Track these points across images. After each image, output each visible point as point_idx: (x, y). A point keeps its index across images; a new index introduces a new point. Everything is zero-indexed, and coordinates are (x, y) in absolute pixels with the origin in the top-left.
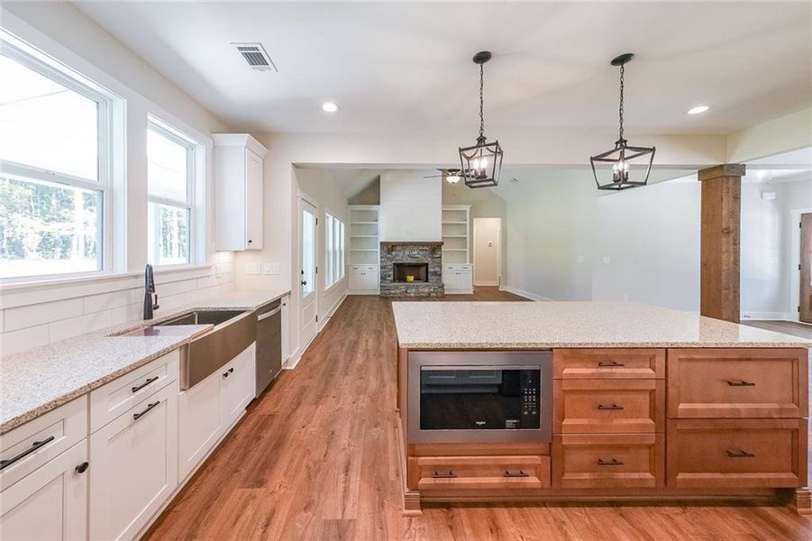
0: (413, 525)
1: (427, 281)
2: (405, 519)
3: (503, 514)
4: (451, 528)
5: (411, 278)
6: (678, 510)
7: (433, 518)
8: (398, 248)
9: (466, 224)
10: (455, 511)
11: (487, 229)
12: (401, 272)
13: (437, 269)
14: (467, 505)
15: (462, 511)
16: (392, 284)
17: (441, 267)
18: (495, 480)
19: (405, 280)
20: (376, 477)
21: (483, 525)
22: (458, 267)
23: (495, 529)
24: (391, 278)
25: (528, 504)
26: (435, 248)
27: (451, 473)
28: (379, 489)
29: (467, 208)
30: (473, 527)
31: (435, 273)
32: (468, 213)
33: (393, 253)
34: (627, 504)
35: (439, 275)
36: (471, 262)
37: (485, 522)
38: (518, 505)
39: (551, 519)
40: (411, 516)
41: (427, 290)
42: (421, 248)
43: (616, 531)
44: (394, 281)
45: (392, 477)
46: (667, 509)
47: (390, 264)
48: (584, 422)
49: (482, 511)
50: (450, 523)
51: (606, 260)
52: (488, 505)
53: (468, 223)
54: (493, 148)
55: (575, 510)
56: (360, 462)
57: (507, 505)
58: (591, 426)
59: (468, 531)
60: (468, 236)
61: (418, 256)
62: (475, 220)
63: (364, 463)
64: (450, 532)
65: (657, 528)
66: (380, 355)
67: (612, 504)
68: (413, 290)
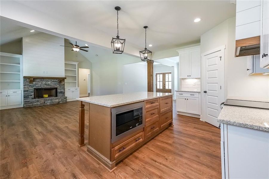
0: (116, 173)
1: (56, 96)
2: (112, 173)
3: (136, 154)
4: (127, 165)
5: (46, 96)
6: (161, 134)
7: (120, 167)
8: (38, 80)
9: (76, 71)
10: (124, 161)
11: (84, 73)
12: (39, 93)
13: (62, 90)
14: (126, 158)
15: (126, 160)
16: (34, 100)
17: (64, 89)
18: (134, 144)
19: (42, 97)
20: (91, 170)
21: (133, 159)
22: (73, 89)
23: (137, 158)
24: (33, 96)
25: (139, 148)
26: (61, 80)
27: (124, 148)
28: (95, 173)
29: (76, 64)
30: (132, 161)
31: (61, 92)
32: (77, 66)
33: (34, 83)
34: (155, 137)
35: (63, 93)
36: (78, 86)
37: (133, 158)
38: (137, 149)
39: (145, 148)
40: (113, 171)
41: (57, 101)
42: (53, 80)
43: (156, 143)
44: (35, 98)
45: (97, 166)
46: (160, 135)
47: (32, 89)
48: (149, 119)
49: (131, 156)
50: (125, 165)
51: (126, 84)
52: (131, 154)
53: (77, 70)
54: (122, 41)
55: (148, 144)
56: (79, 171)
57: (135, 151)
58: (150, 120)
59: (131, 163)
60: (77, 76)
61: (51, 84)
62: (79, 69)
63: (81, 170)
64: (127, 167)
65: (161, 139)
66: (51, 132)
67: (153, 139)
68: (49, 101)
